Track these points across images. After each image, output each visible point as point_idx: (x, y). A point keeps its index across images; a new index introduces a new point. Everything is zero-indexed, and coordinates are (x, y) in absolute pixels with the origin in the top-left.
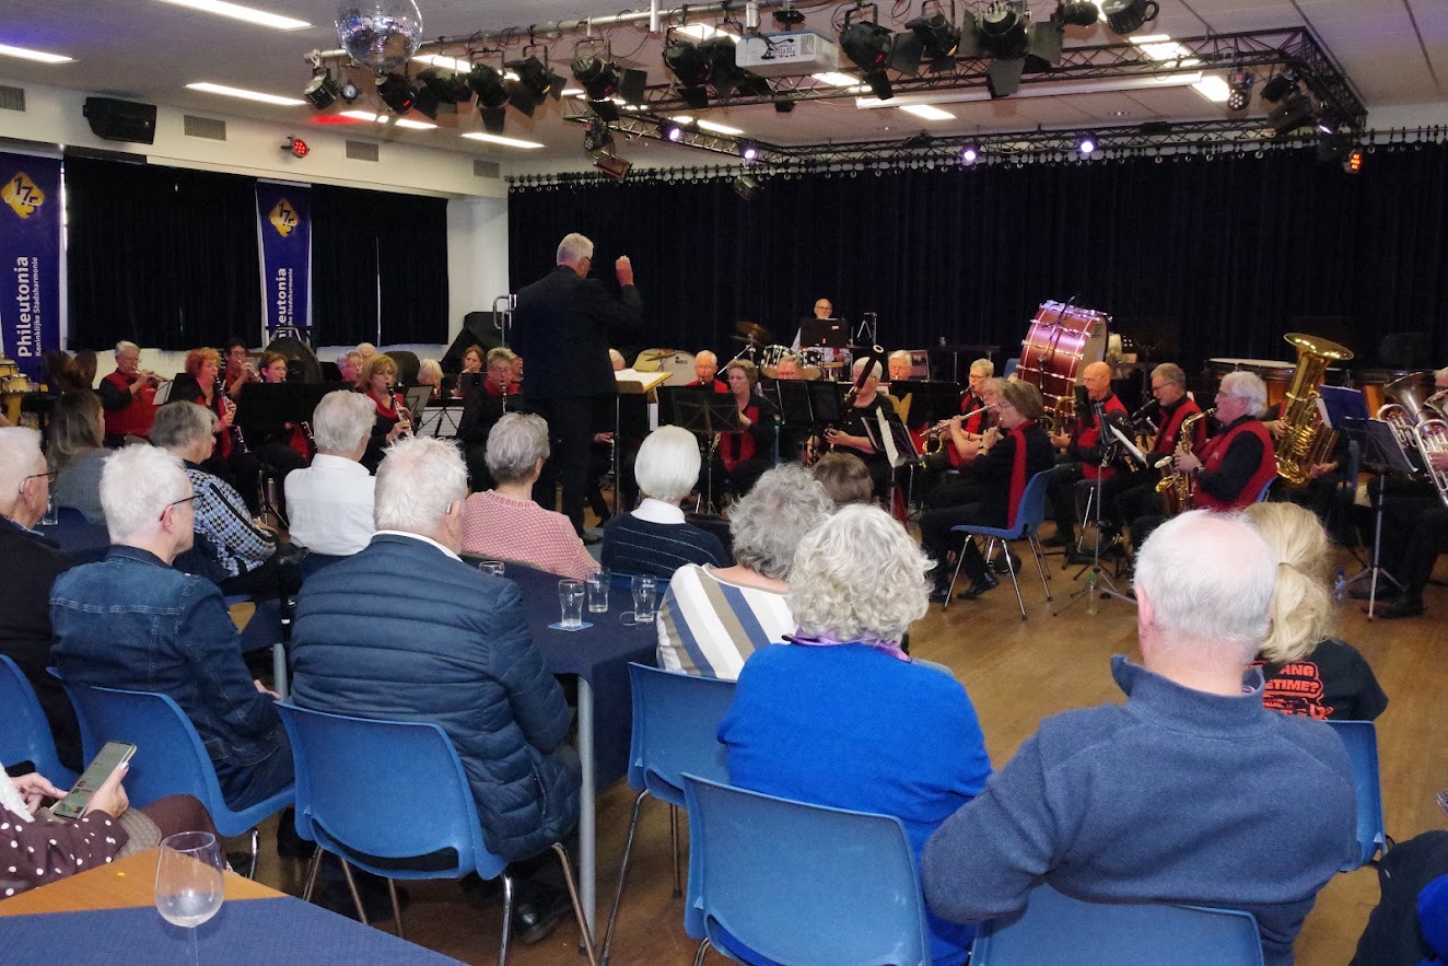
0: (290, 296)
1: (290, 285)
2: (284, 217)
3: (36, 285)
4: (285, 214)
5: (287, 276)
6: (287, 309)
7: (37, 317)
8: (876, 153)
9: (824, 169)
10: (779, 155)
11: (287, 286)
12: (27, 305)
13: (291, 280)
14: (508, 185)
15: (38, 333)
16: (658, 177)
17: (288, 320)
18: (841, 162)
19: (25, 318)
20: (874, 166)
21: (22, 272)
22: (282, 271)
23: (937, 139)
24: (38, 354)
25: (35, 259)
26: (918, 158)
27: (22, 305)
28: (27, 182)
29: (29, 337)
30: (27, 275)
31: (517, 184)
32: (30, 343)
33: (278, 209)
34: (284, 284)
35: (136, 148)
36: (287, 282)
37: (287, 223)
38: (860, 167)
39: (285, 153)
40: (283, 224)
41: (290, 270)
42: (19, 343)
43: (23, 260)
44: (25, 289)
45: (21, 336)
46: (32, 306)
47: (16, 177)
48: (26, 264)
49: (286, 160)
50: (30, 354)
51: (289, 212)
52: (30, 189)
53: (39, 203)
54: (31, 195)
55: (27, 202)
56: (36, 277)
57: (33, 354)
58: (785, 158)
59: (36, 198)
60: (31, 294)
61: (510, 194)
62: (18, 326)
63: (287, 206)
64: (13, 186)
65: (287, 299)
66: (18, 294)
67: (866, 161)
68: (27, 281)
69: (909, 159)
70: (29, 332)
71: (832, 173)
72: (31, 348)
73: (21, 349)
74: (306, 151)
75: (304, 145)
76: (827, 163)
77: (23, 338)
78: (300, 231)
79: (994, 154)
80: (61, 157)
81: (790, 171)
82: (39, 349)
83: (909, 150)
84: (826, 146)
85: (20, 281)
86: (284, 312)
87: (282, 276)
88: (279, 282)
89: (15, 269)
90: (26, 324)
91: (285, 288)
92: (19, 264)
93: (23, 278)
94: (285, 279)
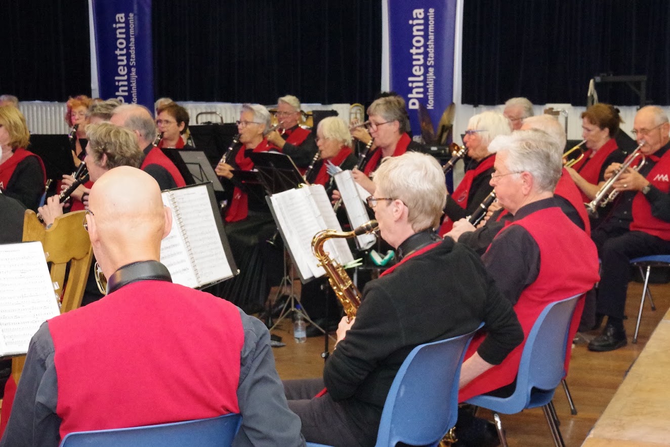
1: (431, 28)
3: (132, 39)
5: (426, 18)
6: (426, 59)
7: (134, 70)
11: (426, 30)
12: (124, 58)
13: (431, 22)
15: (134, 84)
17: (426, 72)
19: (122, 71)
22: (418, 13)
25: (132, 15)
27: (119, 58)
29: (126, 88)
30: (124, 30)
32: (126, 94)
34: (422, 27)
36: (426, 25)
41: (432, 11)
42: (117, 94)
43: (120, 17)
45: (119, 87)
46: (128, 59)
48: (123, 20)
60: (128, 48)
62: (117, 78)
65: (426, 46)
66: (116, 48)
68: (124, 36)
70: (126, 83)
77: (121, 89)
82: (135, 99)
85: (119, 36)
86: (422, 62)
87: (417, 18)
88: (413, 26)
89: (114, 26)
90: (124, 76)
91: (422, 33)
92: (117, 20)
93: (120, 33)
94: (422, 22)
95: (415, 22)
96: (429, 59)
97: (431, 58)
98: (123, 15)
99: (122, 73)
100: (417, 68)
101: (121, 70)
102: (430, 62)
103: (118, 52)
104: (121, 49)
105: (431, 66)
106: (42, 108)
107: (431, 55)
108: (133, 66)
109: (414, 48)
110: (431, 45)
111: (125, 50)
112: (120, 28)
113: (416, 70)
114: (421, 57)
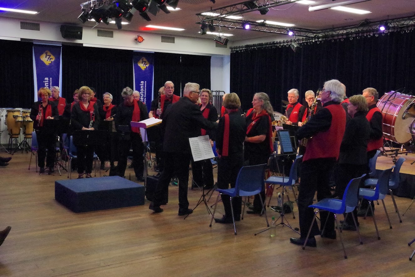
0: (145, 91)
1: (145, 87)
2: (143, 64)
4: (144, 63)
6: (144, 95)
8: (349, 30)
9: (332, 38)
10: (311, 34)
11: (144, 87)
13: (146, 85)
14: (230, 50)
16: (276, 45)
18: (338, 35)
20: (350, 36)
22: (142, 82)
23: (373, 22)
25: (51, 79)
26: (367, 31)
28: (49, 53)
30: (48, 83)
31: (234, 50)
33: (141, 61)
34: (143, 86)
35: (79, 41)
37: (144, 66)
38: (345, 37)
39: (136, 41)
40: (143, 66)
41: (146, 82)
47: (46, 52)
48: (48, 80)
49: (136, 43)
51: (145, 62)
52: (50, 56)
53: (53, 60)
54: (50, 58)
55: (49, 60)
56: (51, 84)
58: (315, 35)
59: (52, 59)
61: (231, 54)
63: (145, 60)
64: (44, 55)
65: (144, 92)
67: (347, 34)
68: (48, 85)
69: (363, 32)
71: (335, 40)
74: (142, 40)
75: (142, 38)
76: (333, 36)
78: (150, 68)
79: (398, 27)
80: (61, 45)
81: (319, 40)
83: (362, 28)
84: (331, 29)
85: (46, 85)
86: (143, 96)
87: (142, 84)
88: (141, 86)
89: (44, 82)
91: (143, 88)
92: (45, 80)
93: (46, 84)
94: (143, 85)
98: (48, 78)
105: (145, 97)
112: (46, 83)
114: (143, 95)
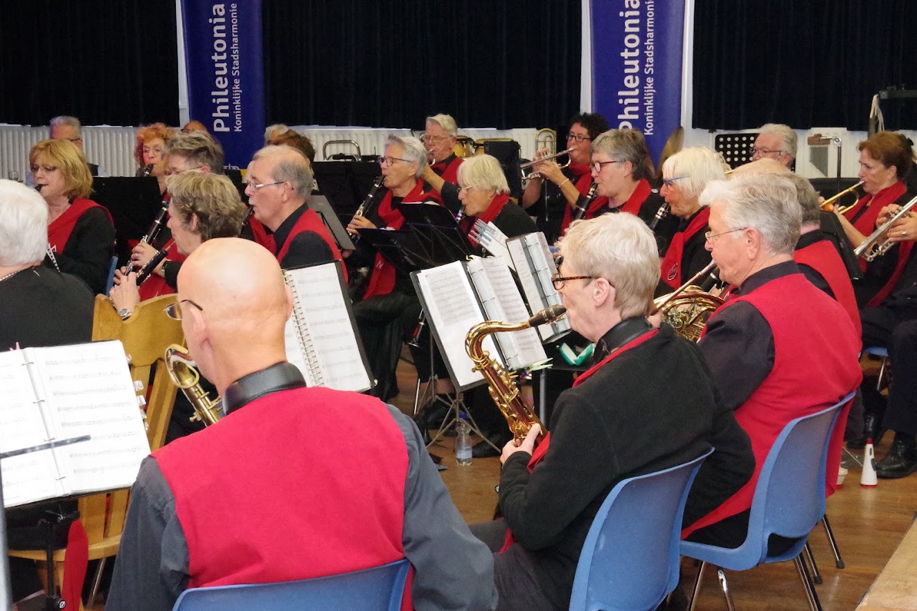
1: (650, 23)
3: (235, 40)
5: (643, 9)
6: (642, 65)
7: (237, 81)
11: (643, 25)
12: (224, 65)
15: (237, 102)
17: (643, 83)
19: (221, 83)
21: (219, 24)
24: (237, 130)
25: (234, 6)
27: (217, 65)
29: (227, 107)
30: (223, 27)
32: (227, 115)
34: (637, 21)
36: (643, 17)
42: (214, 115)
43: (219, 8)
44: (220, 45)
45: (217, 105)
46: (230, 67)
48: (223, 13)
50: (227, 129)
56: (234, 29)
57: (232, 129)
60: (229, 51)
62: (214, 93)
65: (642, 47)
66: (213, 51)
68: (223, 35)
70: (226, 100)
72: (229, 122)
73: (217, 121)
77: (219, 108)
82: (239, 122)
85: (216, 35)
86: (637, 69)
87: (631, 9)
88: (624, 19)
89: (210, 21)
90: (223, 90)
91: (637, 30)
92: (215, 14)
93: (219, 31)
94: (637, 13)
95: (628, 14)
96: (647, 66)
97: (650, 64)
99: (221, 86)
100: (630, 77)
101: (219, 82)
102: (649, 70)
103: (216, 57)
104: (220, 54)
105: (650, 75)
106: (111, 135)
107: (650, 59)
108: (236, 77)
109: (626, 50)
110: (649, 45)
111: (225, 54)
113: (629, 81)
114: (636, 63)
